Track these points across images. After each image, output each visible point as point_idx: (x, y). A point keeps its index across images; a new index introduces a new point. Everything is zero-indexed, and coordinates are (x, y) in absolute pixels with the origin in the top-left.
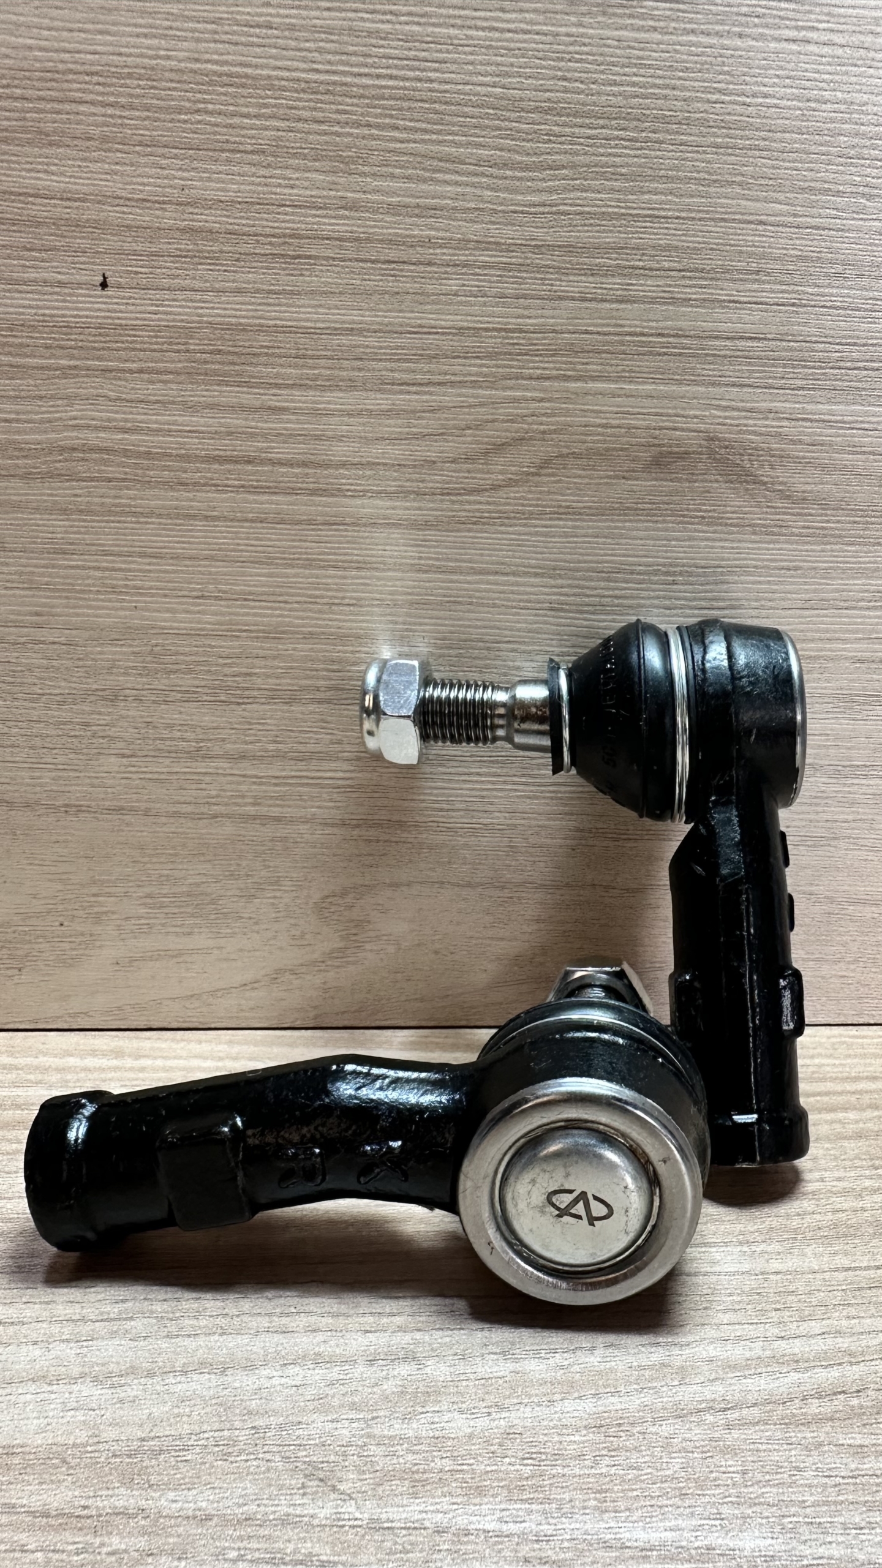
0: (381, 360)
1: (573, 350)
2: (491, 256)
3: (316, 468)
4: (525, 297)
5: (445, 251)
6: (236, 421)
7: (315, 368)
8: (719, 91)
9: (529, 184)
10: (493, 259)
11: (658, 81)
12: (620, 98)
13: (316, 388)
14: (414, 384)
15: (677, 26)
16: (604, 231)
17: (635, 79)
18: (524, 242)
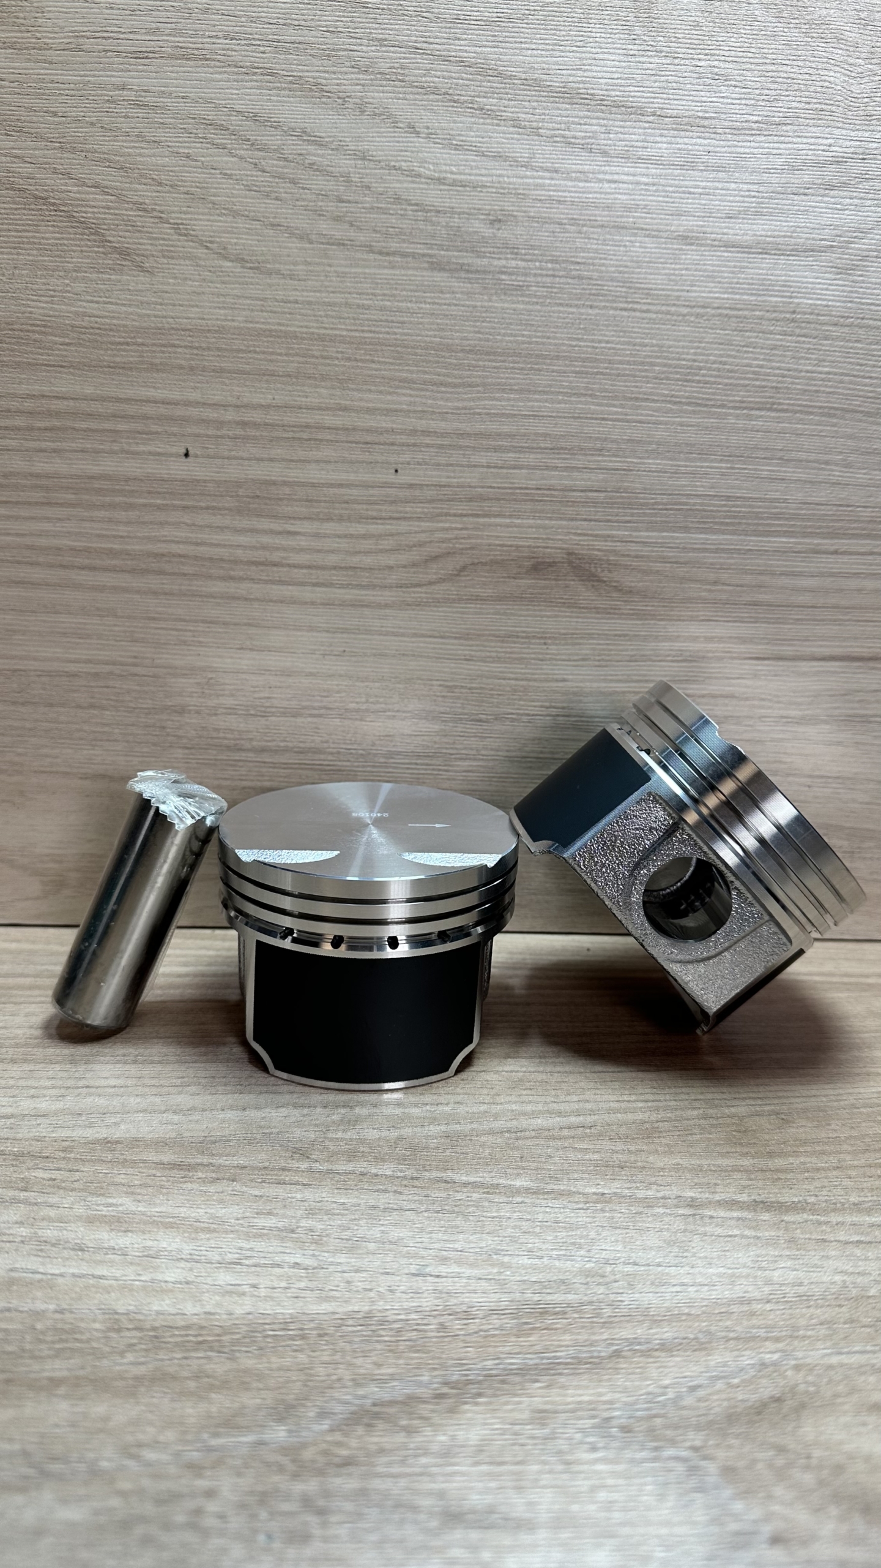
1: (482, 498)
4: (451, 465)
5: (402, 436)
6: (266, 540)
8: (578, 339)
10: (433, 442)
12: (515, 344)
17: (524, 332)
18: (452, 432)
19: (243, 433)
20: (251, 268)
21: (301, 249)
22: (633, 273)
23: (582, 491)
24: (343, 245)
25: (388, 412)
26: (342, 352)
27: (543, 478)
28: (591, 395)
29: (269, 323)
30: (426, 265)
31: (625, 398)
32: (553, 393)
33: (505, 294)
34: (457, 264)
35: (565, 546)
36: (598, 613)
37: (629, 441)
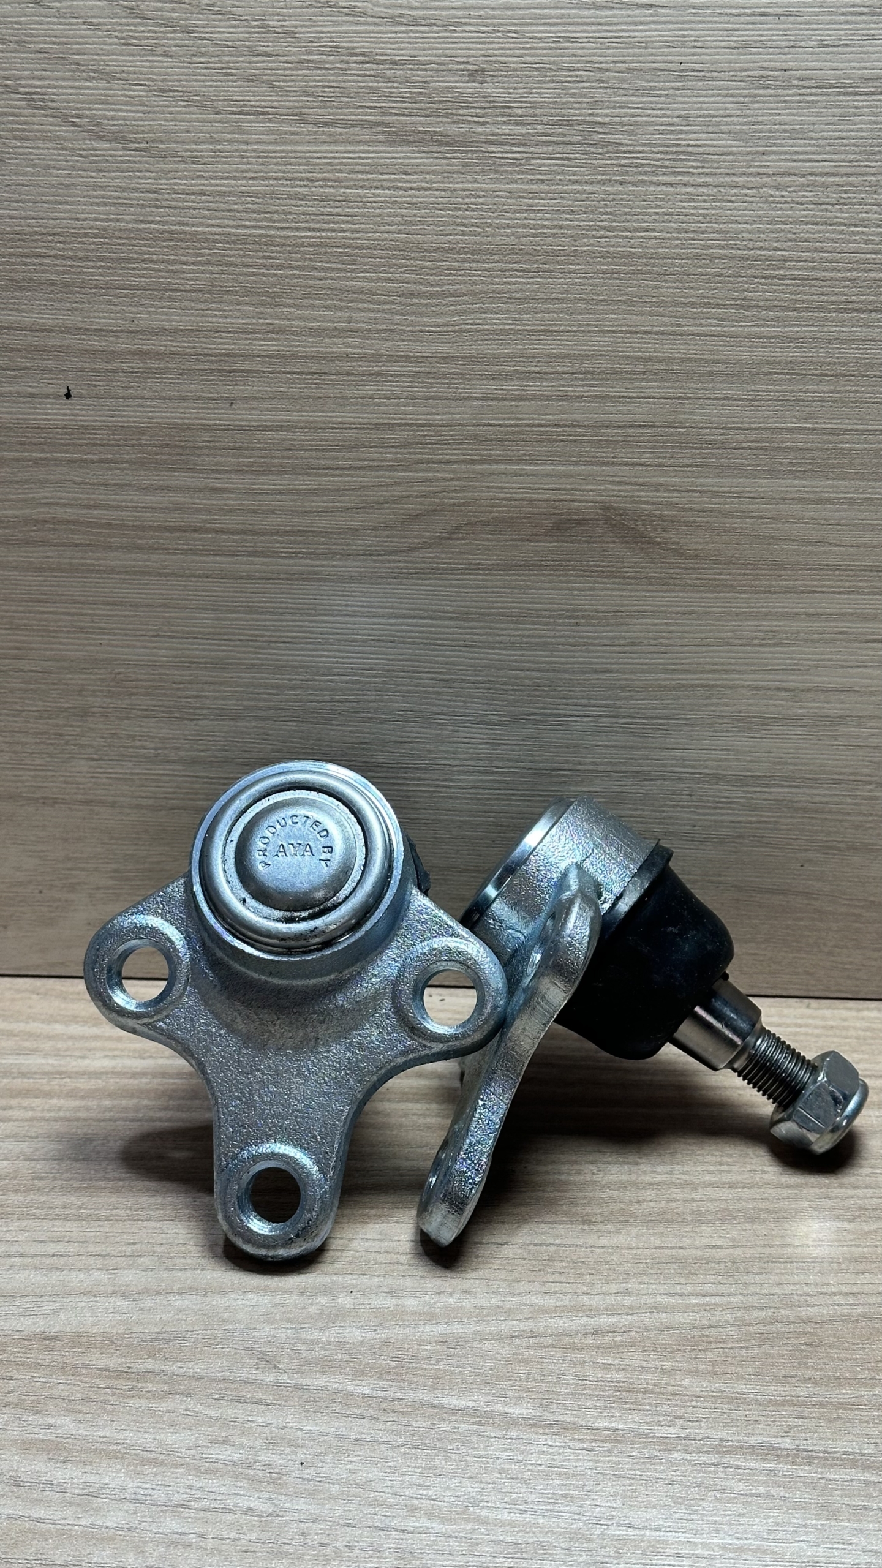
0: (307, 450)
2: (403, 367)
3: (253, 535)
4: (432, 398)
5: (360, 363)
6: (180, 499)
7: (251, 457)
8: (604, 228)
9: (434, 309)
10: (404, 369)
11: (546, 223)
12: (513, 238)
13: (252, 472)
14: (337, 469)
15: (562, 178)
16: (502, 344)
17: (526, 222)
18: (430, 355)
19: (141, 365)
20: (135, 150)
21: (204, 121)
22: (681, 132)
23: (619, 427)
24: (263, 113)
25: (340, 333)
26: (272, 258)
27: (561, 412)
28: (625, 302)
29: (167, 223)
30: (381, 137)
31: (677, 304)
32: (570, 301)
33: (496, 172)
34: (426, 132)
35: (598, 498)
36: (651, 584)
37: (683, 360)
